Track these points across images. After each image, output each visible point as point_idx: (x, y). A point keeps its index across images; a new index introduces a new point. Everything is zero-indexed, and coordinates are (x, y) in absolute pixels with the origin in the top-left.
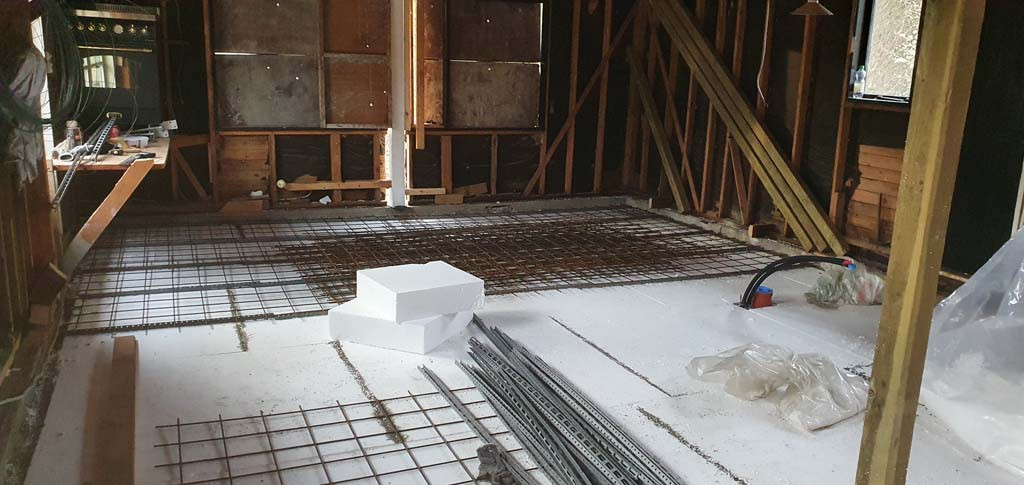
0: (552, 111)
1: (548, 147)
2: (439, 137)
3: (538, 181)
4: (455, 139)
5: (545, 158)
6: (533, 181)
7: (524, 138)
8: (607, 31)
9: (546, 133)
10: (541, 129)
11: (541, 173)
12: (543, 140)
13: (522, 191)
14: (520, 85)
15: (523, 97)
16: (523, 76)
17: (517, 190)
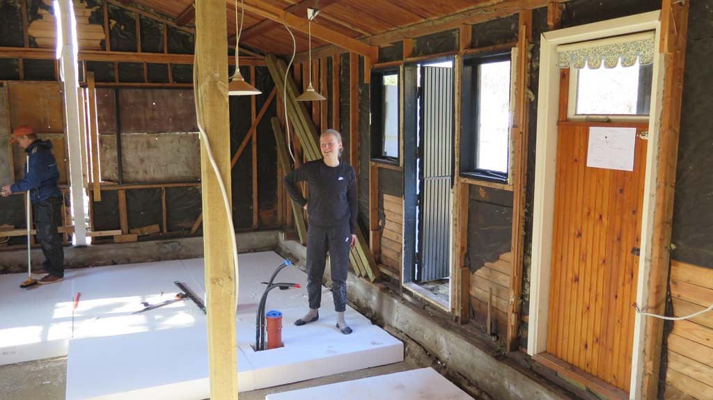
2: (115, 191)
6: (200, 220)
7: (190, 189)
8: (253, 107)
13: (190, 229)
14: (183, 149)
15: (186, 158)
16: (185, 142)
17: (186, 229)
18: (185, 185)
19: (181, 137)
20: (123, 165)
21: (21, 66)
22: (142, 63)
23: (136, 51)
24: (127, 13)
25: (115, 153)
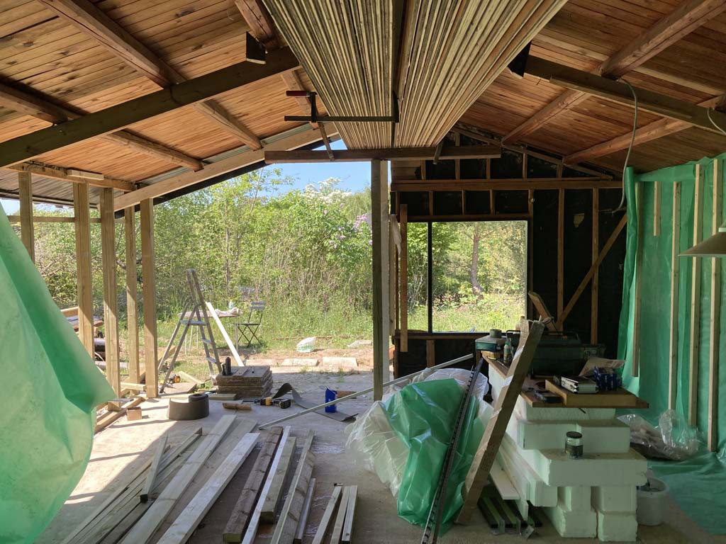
2: (425, 341)
8: (595, 241)
22: (460, 192)
23: (455, 178)
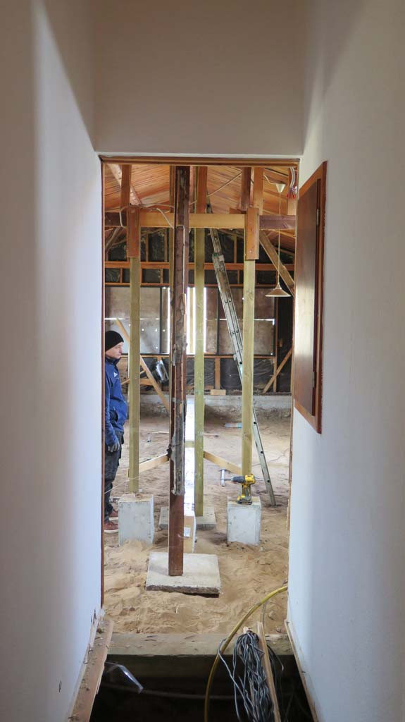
0: (281, 345)
1: (278, 365)
2: (213, 359)
3: (273, 383)
4: (223, 361)
5: (277, 371)
6: (270, 384)
7: (264, 361)
9: (276, 357)
10: (274, 355)
11: (274, 379)
12: (274, 361)
13: (263, 389)
14: (261, 331)
15: (263, 338)
16: (262, 327)
17: (260, 389)
18: (261, 357)
19: (260, 322)
20: (220, 341)
21: (162, 274)
22: (237, 271)
23: (233, 262)
24: (229, 236)
25: (216, 333)
